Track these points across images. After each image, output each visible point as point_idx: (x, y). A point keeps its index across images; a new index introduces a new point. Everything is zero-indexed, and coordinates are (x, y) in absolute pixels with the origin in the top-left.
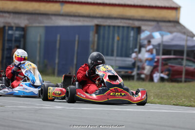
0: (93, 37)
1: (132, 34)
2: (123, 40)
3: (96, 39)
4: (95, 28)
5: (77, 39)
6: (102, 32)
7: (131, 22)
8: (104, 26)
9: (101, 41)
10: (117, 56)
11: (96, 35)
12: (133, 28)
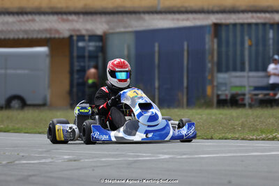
0: (211, 43)
1: (271, 34)
2: (257, 45)
3: (216, 46)
4: (212, 29)
5: (186, 47)
6: (223, 34)
7: (268, 15)
8: (227, 25)
9: (224, 49)
10: (251, 70)
11: (215, 40)
12: (272, 25)
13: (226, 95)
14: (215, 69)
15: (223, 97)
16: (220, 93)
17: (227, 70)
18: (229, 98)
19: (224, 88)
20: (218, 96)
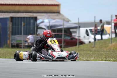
0: (9, 24)
1: (32, 21)
2: (27, 25)
3: (11, 25)
4: (10, 19)
5: (0, 25)
6: (14, 21)
8: (16, 18)
9: (14, 26)
10: (24, 34)
11: (11, 23)
12: (32, 18)
13: (15, 44)
14: (11, 34)
15: (13, 45)
16: (12, 43)
17: (15, 34)
18: (16, 45)
19: (14, 41)
20: (12, 44)
